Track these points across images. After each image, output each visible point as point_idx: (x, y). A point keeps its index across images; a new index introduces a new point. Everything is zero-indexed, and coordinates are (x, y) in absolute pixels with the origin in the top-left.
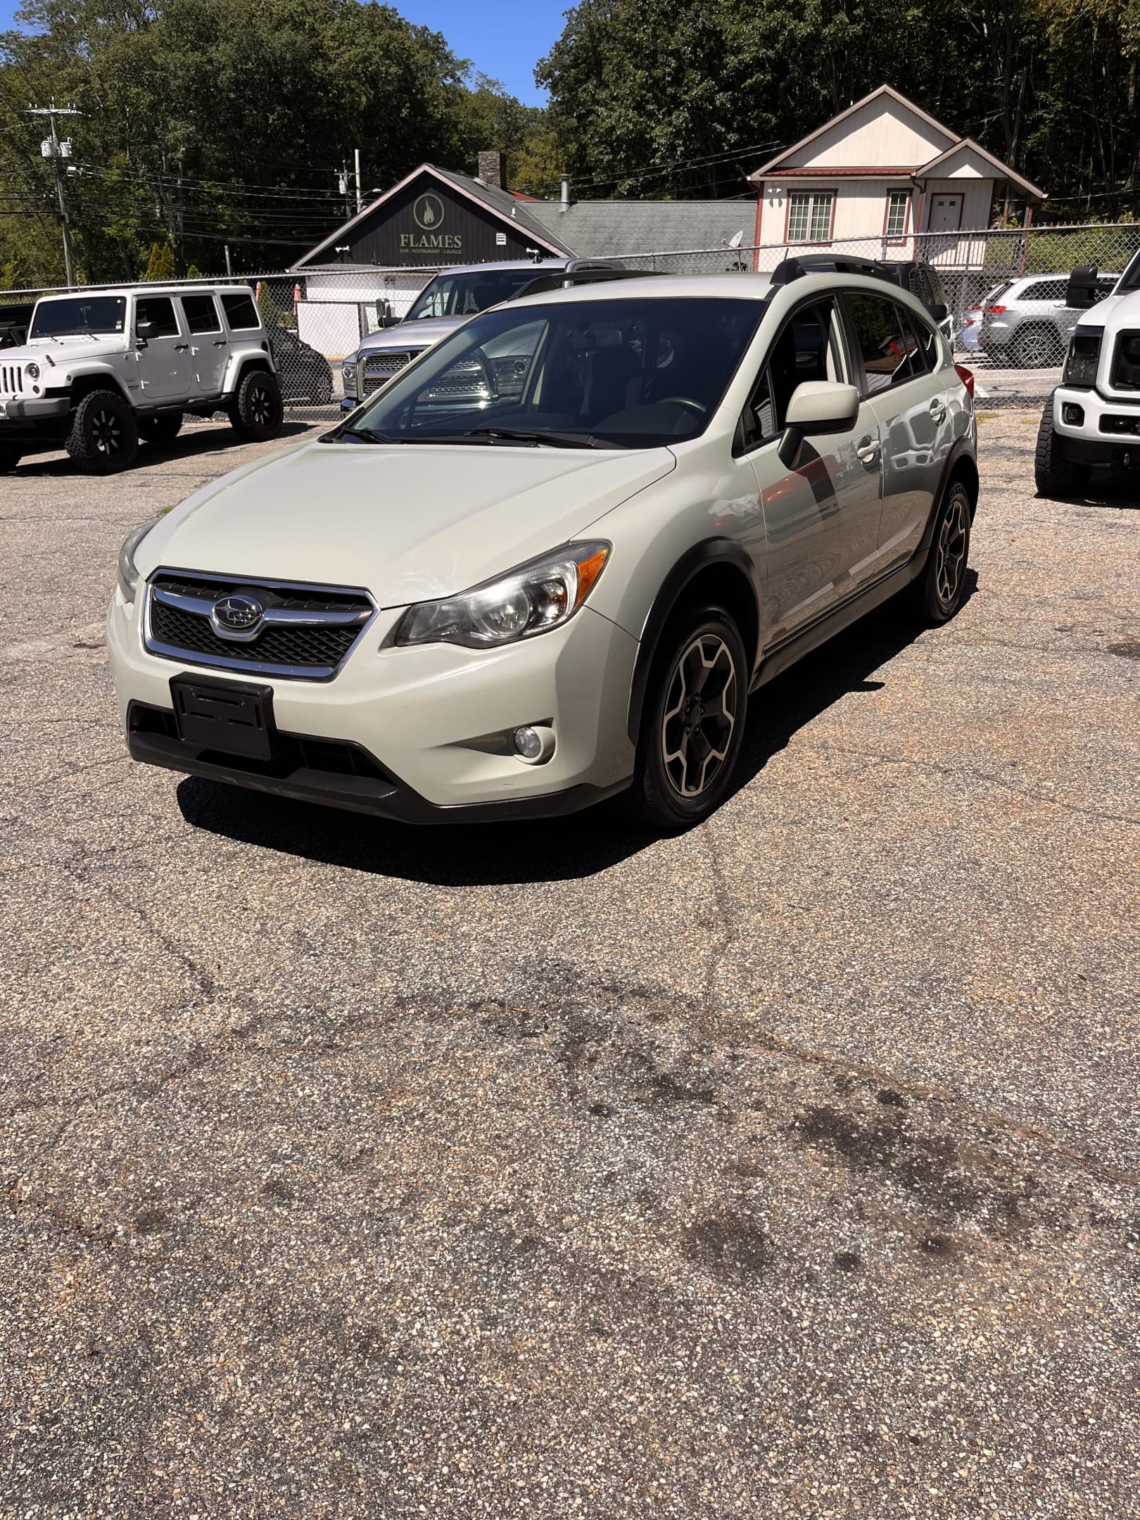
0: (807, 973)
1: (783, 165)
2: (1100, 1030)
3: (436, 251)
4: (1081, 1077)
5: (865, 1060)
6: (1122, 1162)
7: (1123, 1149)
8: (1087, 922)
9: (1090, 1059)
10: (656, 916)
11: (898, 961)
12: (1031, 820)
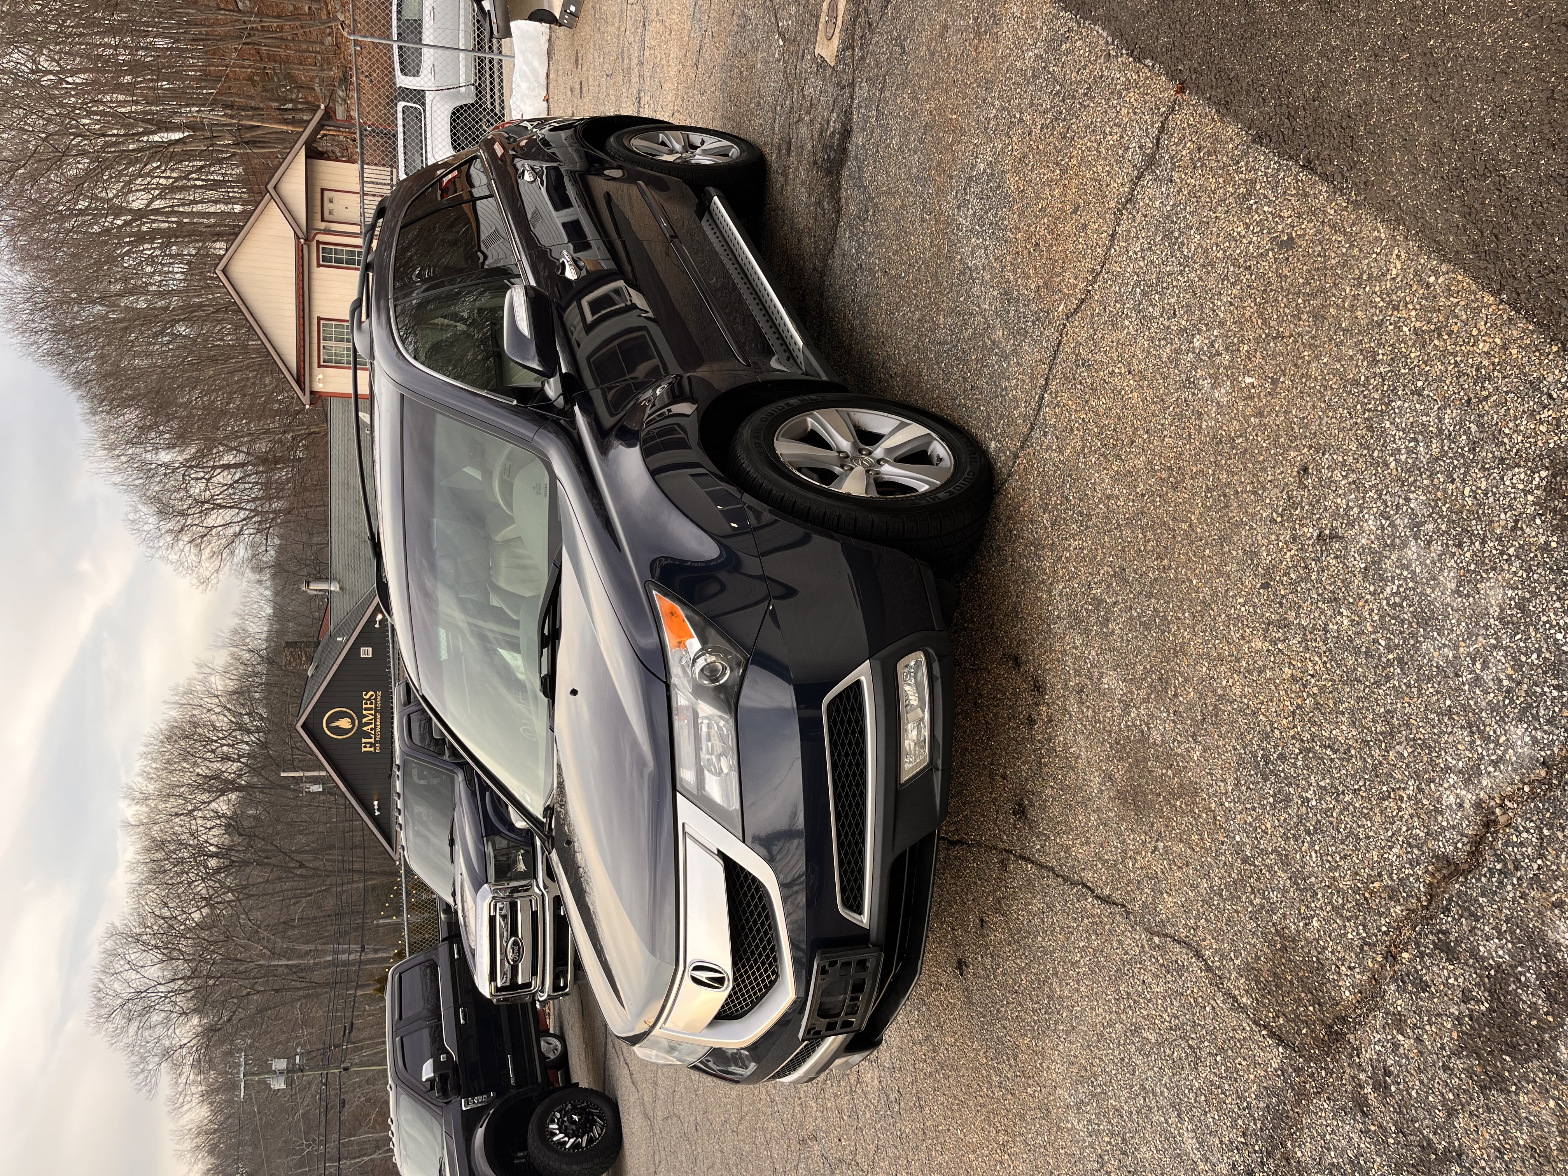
0: (1251, 903)
1: (294, 371)
2: (1346, 622)
3: (378, 717)
4: (1420, 694)
5: (1384, 929)
6: (1557, 732)
7: (1536, 717)
8: (1185, 526)
9: (1390, 663)
10: (1165, 1016)
11: (1236, 785)
12: (1041, 499)
